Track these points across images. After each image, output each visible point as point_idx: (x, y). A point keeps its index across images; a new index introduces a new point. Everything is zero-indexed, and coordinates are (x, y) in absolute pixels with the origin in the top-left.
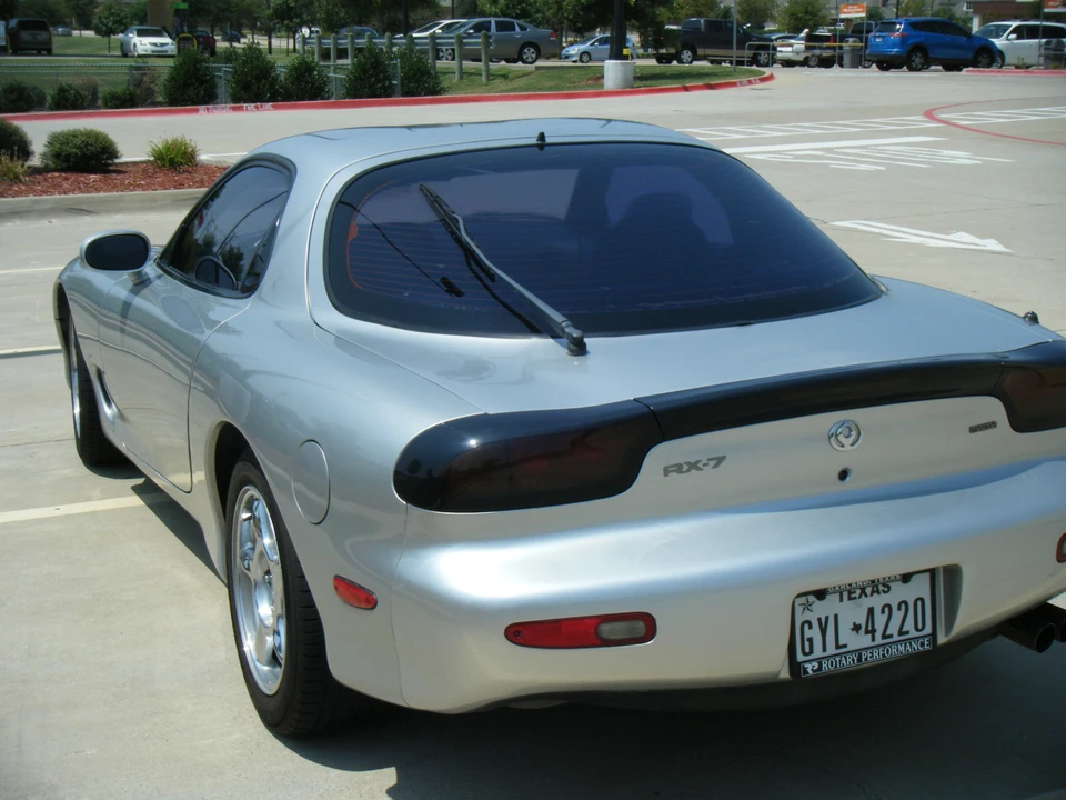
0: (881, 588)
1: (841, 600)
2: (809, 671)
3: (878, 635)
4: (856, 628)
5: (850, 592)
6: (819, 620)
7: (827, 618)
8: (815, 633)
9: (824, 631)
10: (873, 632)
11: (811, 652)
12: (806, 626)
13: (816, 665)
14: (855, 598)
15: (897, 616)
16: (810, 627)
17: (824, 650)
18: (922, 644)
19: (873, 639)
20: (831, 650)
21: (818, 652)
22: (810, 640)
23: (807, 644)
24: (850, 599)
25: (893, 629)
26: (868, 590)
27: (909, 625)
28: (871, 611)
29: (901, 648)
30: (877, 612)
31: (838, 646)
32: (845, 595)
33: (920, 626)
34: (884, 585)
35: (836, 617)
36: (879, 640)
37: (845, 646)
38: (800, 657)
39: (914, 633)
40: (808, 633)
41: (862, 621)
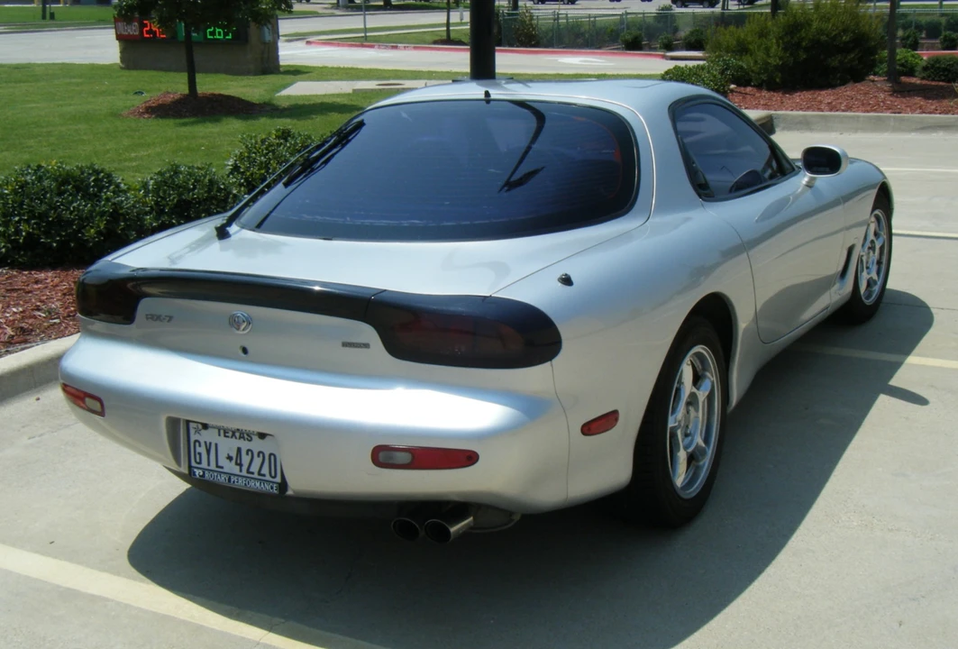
0: (246, 436)
1: (219, 435)
2: (197, 474)
3: (245, 468)
4: (230, 458)
5: (225, 432)
6: (205, 443)
7: (210, 443)
8: (202, 450)
9: (208, 452)
10: (240, 465)
11: (200, 463)
12: (197, 444)
13: (201, 474)
14: (228, 437)
15: (257, 461)
16: (200, 446)
17: (209, 465)
18: (272, 488)
19: (241, 471)
20: (213, 466)
21: (204, 465)
22: (200, 454)
23: (198, 456)
24: (225, 436)
25: (255, 468)
26: (237, 435)
27: (265, 470)
28: (239, 450)
29: (258, 484)
30: (244, 453)
31: (217, 466)
32: (222, 432)
33: (273, 474)
34: (248, 435)
35: (216, 445)
36: (244, 473)
37: (222, 467)
38: (193, 464)
39: (268, 478)
40: (198, 449)
41: (234, 454)
